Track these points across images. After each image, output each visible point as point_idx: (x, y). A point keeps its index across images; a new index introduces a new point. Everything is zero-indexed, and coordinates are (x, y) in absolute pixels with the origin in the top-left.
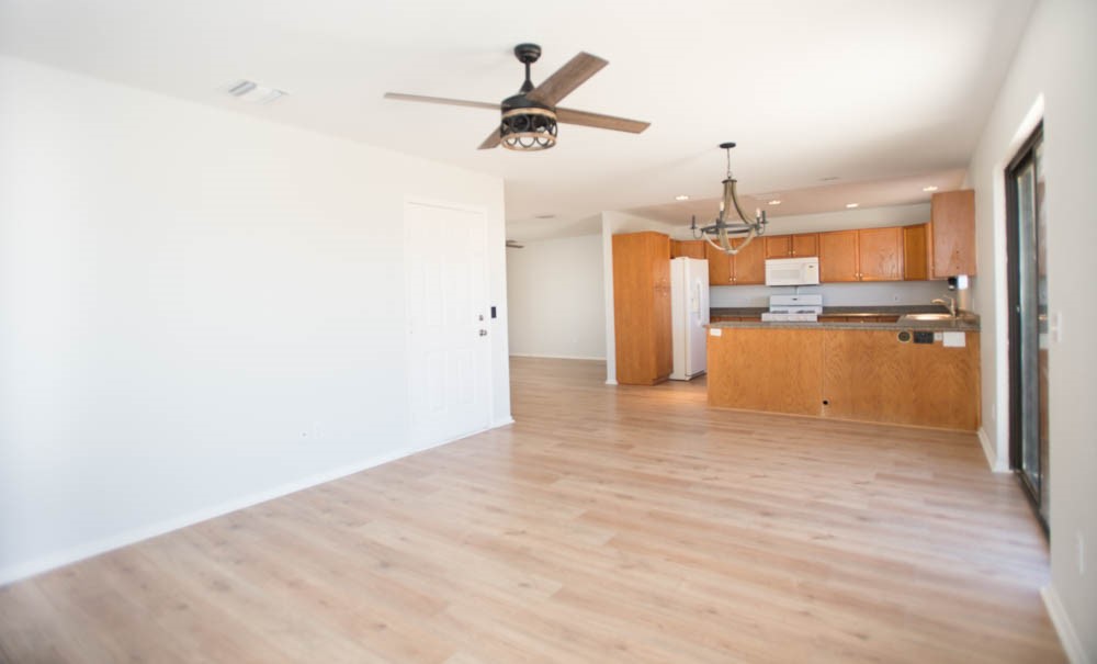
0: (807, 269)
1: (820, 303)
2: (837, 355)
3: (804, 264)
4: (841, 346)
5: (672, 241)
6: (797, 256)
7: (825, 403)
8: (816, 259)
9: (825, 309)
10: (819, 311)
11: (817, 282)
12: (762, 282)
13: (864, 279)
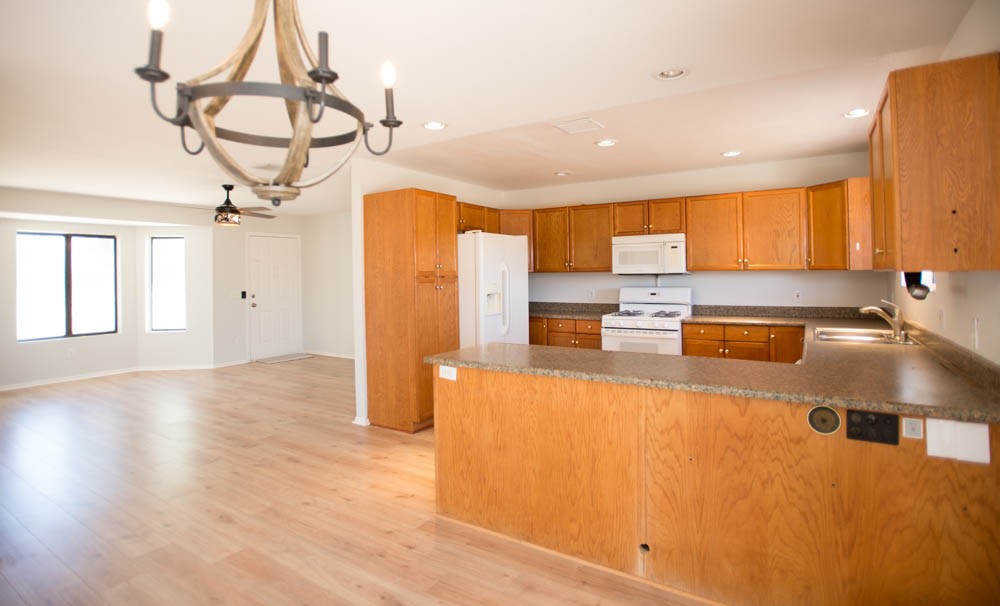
0: (667, 250)
1: (689, 301)
2: (669, 447)
3: (664, 243)
4: (677, 425)
5: (459, 203)
6: (656, 232)
7: (645, 547)
8: (683, 235)
9: (697, 310)
10: (686, 313)
11: (683, 270)
12: (609, 269)
13: (750, 266)
